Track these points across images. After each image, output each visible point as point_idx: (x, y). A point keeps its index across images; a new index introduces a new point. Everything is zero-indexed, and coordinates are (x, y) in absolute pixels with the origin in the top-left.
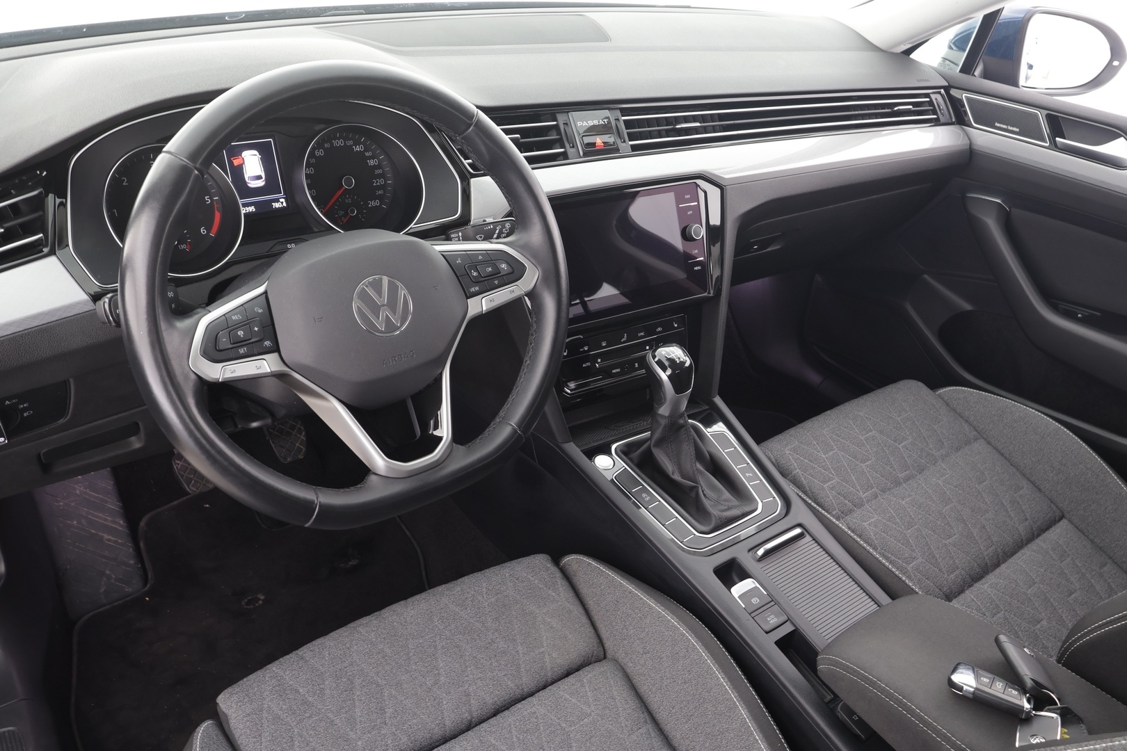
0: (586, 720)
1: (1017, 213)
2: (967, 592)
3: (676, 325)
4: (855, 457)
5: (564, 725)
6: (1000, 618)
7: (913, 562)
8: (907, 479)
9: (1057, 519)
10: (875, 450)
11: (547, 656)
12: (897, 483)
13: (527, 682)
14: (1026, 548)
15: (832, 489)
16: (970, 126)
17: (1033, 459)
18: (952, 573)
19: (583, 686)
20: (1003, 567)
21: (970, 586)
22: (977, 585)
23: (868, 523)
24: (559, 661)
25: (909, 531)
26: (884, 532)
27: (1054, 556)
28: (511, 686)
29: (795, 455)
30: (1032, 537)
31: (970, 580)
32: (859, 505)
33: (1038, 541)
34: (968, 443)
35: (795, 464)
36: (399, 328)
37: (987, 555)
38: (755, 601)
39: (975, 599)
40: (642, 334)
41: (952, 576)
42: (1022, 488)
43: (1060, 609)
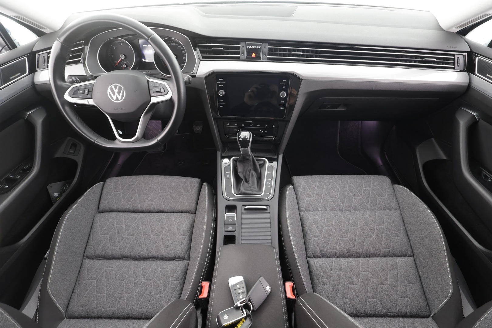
0: (172, 226)
1: (482, 123)
2: (334, 259)
3: (274, 126)
4: (329, 194)
5: (166, 224)
6: (337, 274)
7: (317, 238)
8: (346, 210)
9: (407, 255)
10: (341, 195)
11: (177, 205)
12: (340, 210)
13: (168, 209)
14: (379, 258)
15: (308, 201)
16: (474, 74)
17: (415, 228)
18: (332, 249)
19: (179, 217)
20: (361, 259)
21: (337, 257)
22: (341, 259)
24: (179, 208)
25: (326, 227)
26: (314, 223)
27: (389, 267)
28: (163, 208)
29: (305, 184)
30: (387, 255)
31: (338, 255)
32: (315, 210)
33: (388, 259)
34: (390, 209)
36: (120, 100)
37: (355, 251)
38: (230, 220)
39: (334, 263)
40: (259, 126)
41: (331, 250)
42: (399, 236)
43: (370, 286)
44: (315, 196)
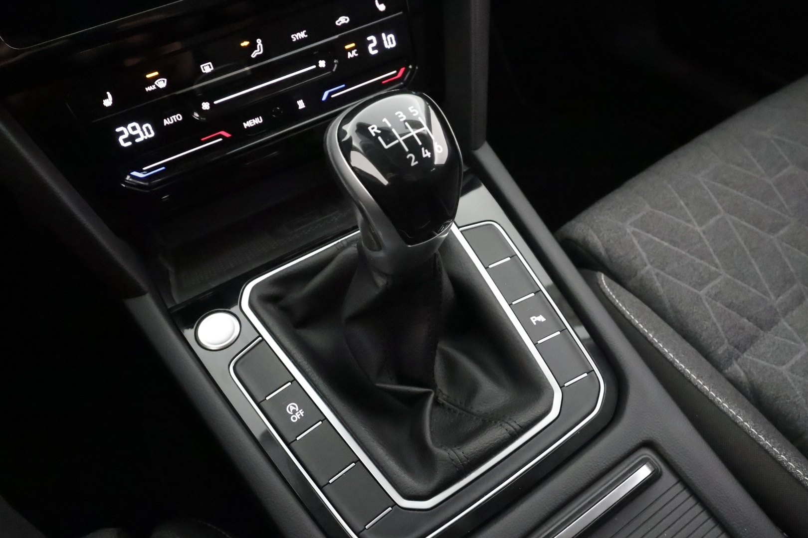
4: (756, 224)
15: (716, 297)
23: (789, 365)
29: (643, 233)
32: (766, 324)
35: (644, 255)
40: (302, 35)
44: (717, 261)
